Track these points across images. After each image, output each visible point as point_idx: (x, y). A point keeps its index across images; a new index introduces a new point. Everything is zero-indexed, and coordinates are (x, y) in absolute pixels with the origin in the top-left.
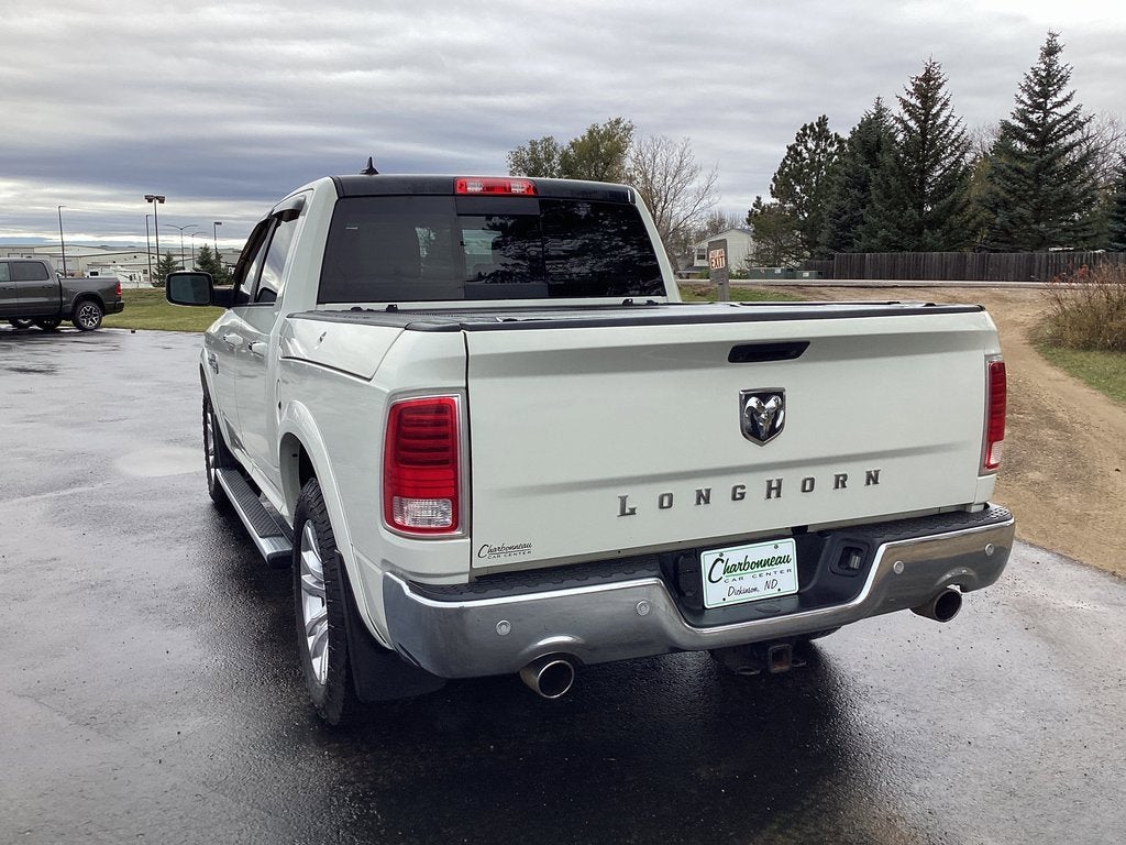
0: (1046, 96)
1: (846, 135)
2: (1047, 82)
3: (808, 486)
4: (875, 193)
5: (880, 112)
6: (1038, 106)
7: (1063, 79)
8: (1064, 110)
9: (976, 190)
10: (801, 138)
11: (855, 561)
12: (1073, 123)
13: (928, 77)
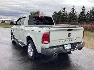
0: (73, 10)
1: (58, 13)
2: (73, 9)
3: (72, 40)
4: (60, 17)
5: (61, 11)
6: (73, 11)
7: (75, 9)
8: (75, 12)
9: (68, 17)
10: (54, 13)
11: (75, 46)
12: (75, 13)
13: (64, 8)
